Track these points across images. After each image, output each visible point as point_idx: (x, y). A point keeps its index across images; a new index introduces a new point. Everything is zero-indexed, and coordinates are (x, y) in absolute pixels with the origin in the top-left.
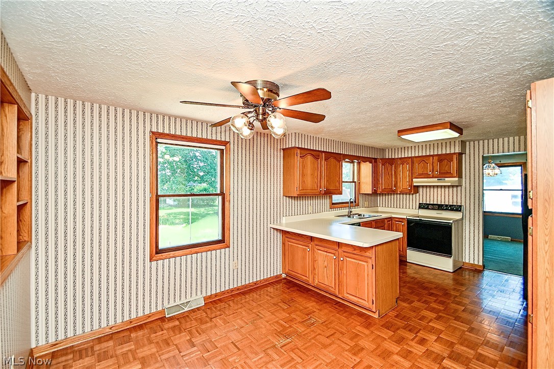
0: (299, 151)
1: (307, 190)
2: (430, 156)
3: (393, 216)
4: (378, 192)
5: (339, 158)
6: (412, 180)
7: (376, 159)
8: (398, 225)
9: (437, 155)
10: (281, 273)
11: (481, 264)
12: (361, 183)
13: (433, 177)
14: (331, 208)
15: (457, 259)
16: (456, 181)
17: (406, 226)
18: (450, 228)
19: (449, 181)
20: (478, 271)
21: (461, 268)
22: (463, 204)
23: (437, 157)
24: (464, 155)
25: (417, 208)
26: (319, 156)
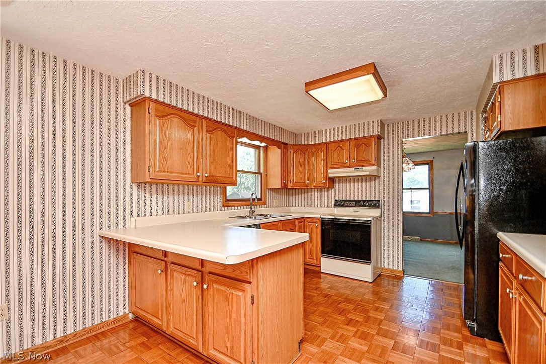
0: (153, 106)
1: (171, 172)
2: (346, 140)
3: (306, 216)
4: (289, 187)
5: (232, 133)
6: (327, 171)
7: (287, 144)
8: (311, 227)
9: (355, 139)
10: (127, 312)
11: (401, 269)
12: (269, 175)
13: (349, 167)
14: (224, 206)
15: (375, 265)
16: (375, 170)
17: (320, 228)
18: (369, 227)
19: (367, 170)
20: (398, 278)
21: (380, 275)
22: (382, 199)
23: (354, 142)
24: (382, 140)
25: (333, 206)
26: (195, 122)
